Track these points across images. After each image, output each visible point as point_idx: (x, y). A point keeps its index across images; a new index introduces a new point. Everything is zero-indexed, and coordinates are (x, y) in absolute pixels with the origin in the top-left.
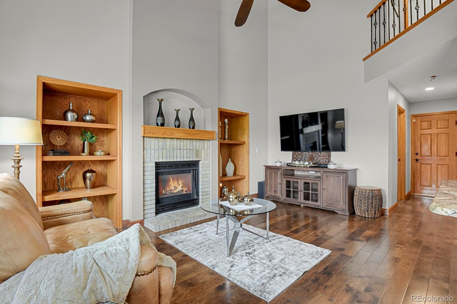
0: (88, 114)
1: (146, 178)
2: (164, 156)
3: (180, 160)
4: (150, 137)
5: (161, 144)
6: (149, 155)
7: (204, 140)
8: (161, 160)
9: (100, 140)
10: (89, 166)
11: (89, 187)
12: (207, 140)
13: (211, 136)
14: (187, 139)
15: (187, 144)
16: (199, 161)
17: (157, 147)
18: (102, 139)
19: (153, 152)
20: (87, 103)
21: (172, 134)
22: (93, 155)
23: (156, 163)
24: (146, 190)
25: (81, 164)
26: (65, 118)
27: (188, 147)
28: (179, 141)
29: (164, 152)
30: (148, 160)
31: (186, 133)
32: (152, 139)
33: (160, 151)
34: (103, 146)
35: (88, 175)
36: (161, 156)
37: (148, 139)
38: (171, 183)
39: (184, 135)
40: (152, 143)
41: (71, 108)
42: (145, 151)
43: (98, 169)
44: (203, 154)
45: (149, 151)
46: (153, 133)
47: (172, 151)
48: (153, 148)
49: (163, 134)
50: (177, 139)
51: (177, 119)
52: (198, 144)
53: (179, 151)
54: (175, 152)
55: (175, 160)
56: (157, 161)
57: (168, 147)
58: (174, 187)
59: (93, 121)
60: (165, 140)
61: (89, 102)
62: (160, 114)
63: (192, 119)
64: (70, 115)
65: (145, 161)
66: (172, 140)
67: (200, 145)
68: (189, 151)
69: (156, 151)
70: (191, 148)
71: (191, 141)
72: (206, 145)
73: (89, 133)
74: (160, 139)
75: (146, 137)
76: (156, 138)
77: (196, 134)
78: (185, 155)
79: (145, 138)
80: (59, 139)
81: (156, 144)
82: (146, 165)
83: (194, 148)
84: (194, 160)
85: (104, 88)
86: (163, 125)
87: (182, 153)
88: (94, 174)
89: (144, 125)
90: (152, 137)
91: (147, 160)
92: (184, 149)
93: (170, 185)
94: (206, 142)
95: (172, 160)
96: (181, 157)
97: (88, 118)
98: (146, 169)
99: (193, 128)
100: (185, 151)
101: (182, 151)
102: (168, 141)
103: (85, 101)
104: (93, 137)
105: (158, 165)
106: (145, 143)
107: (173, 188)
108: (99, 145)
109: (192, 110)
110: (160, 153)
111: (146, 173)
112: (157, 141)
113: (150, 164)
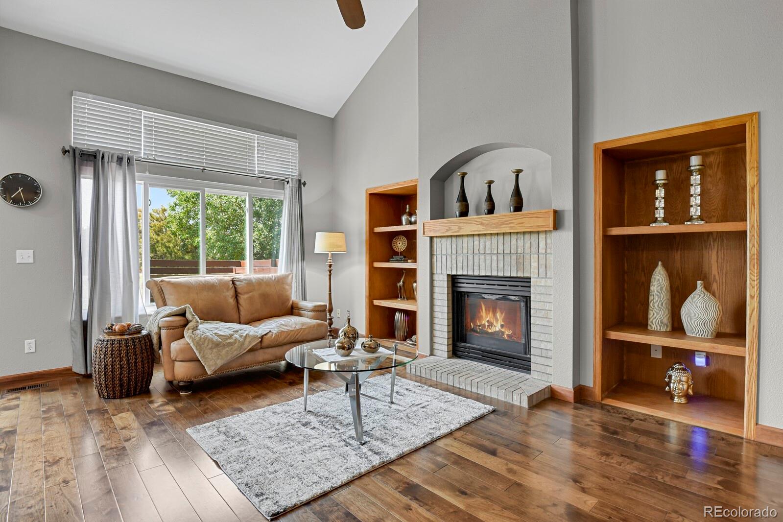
2: (460, 265)
3: (484, 275)
6: (438, 265)
7: (539, 232)
8: (454, 273)
13: (540, 223)
16: (530, 278)
17: (449, 251)
19: (444, 259)
21: (460, 228)
23: (448, 275)
27: (501, 249)
28: (482, 239)
29: (460, 258)
30: (439, 271)
32: (444, 240)
33: (454, 257)
36: (455, 265)
37: (438, 240)
38: (483, 313)
40: (443, 247)
41: (407, 210)
42: (435, 258)
44: (535, 264)
45: (439, 257)
47: (470, 257)
48: (444, 252)
49: (447, 230)
50: (479, 235)
51: (490, 196)
52: (521, 243)
53: (483, 257)
57: (465, 251)
58: (488, 321)
62: (462, 196)
63: (517, 193)
65: (435, 272)
68: (501, 257)
69: (448, 257)
70: (507, 250)
72: (541, 244)
76: (447, 237)
77: (503, 223)
78: (494, 264)
79: (435, 239)
80: (400, 245)
81: (448, 246)
82: (436, 277)
83: (512, 252)
84: (514, 274)
86: (465, 214)
87: (488, 262)
90: (443, 237)
91: (437, 269)
92: (492, 254)
93: (482, 316)
94: (542, 237)
95: (471, 273)
96: (486, 269)
98: (436, 284)
99: (519, 207)
100: (494, 257)
101: (488, 257)
105: (451, 280)
106: (435, 246)
107: (487, 324)
109: (518, 172)
110: (454, 262)
111: (436, 290)
112: (449, 241)
113: (441, 277)
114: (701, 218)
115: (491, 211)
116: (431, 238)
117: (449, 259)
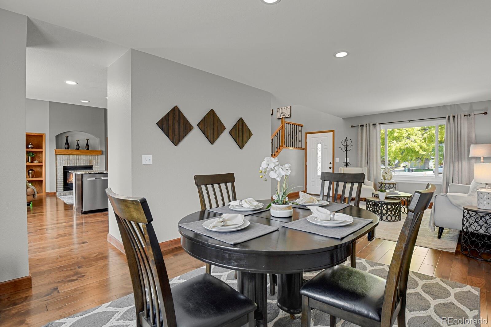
0: (30, 144)
1: (58, 173)
2: (69, 163)
5: (66, 157)
6: (59, 163)
7: (95, 155)
8: (66, 165)
9: (38, 155)
10: (33, 168)
11: (31, 177)
12: (97, 155)
13: (98, 153)
14: (83, 155)
15: (84, 157)
16: (93, 166)
17: (64, 159)
18: (39, 155)
19: (62, 161)
20: (31, 138)
21: (72, 153)
22: (33, 162)
23: (63, 166)
24: (58, 179)
27: (84, 159)
28: (78, 156)
29: (69, 161)
30: (59, 165)
31: (80, 152)
32: (61, 155)
33: (66, 161)
34: (40, 159)
35: (30, 171)
36: (67, 163)
37: (58, 155)
40: (61, 158)
42: (57, 161)
43: (36, 169)
44: (94, 162)
45: (59, 161)
46: (60, 152)
47: (73, 161)
48: (62, 159)
49: (67, 153)
50: (76, 155)
51: (78, 145)
52: (91, 158)
53: (78, 161)
54: (75, 161)
55: (75, 165)
57: (71, 159)
59: (32, 148)
60: (69, 156)
62: (67, 143)
63: (87, 145)
66: (73, 156)
67: (92, 158)
68: (84, 161)
70: (86, 159)
71: (86, 156)
72: (96, 158)
73: (31, 153)
74: (66, 155)
76: (63, 155)
77: (87, 152)
78: (82, 163)
79: (57, 155)
82: (57, 167)
83: (88, 159)
84: (88, 165)
85: (36, 133)
86: (68, 148)
87: (80, 162)
88: (33, 171)
89: (56, 149)
91: (58, 164)
92: (81, 160)
93: (71, 178)
94: (96, 156)
95: (73, 165)
97: (30, 146)
98: (58, 169)
99: (88, 149)
100: (82, 161)
102: (71, 156)
104: (33, 154)
105: (65, 168)
106: (57, 157)
108: (38, 158)
109: (88, 140)
110: (66, 162)
111: (58, 171)
112: (64, 156)
113: (60, 167)
115: (78, 149)
116: (56, 155)
117: (64, 161)
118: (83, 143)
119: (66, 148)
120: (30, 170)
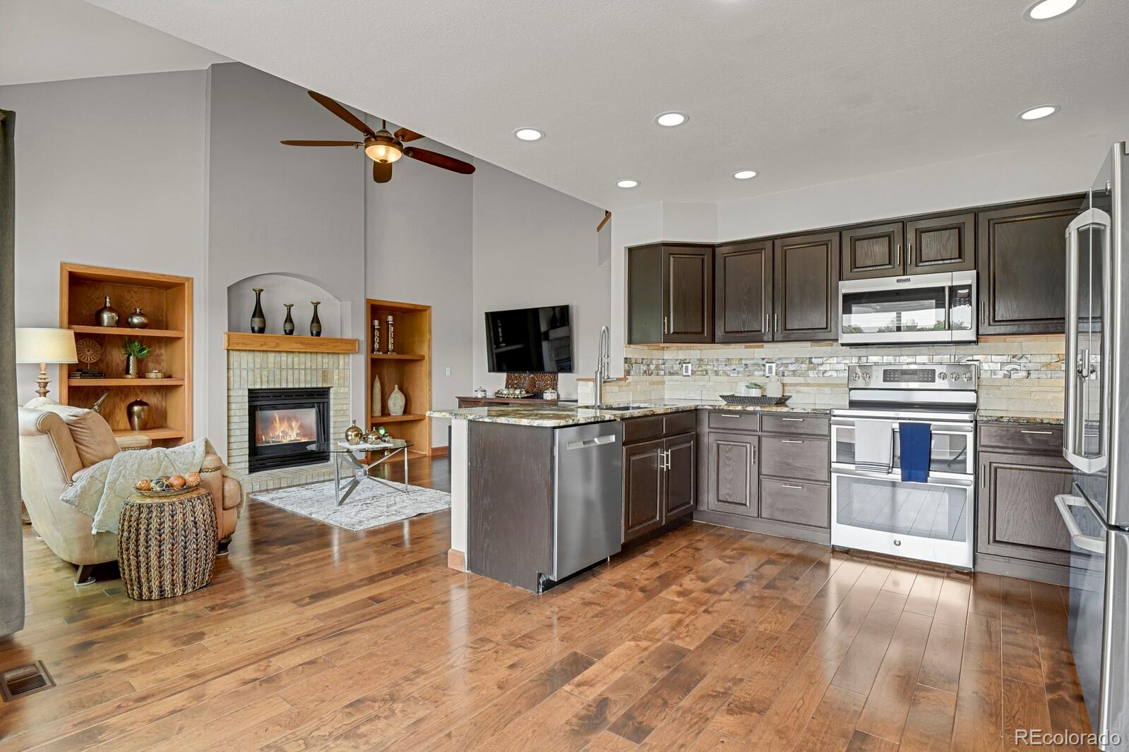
0: (135, 314)
1: (232, 413)
2: (265, 379)
4: (239, 350)
5: (258, 360)
6: (237, 379)
7: (339, 354)
8: (258, 386)
9: (155, 354)
10: (137, 395)
11: (137, 427)
12: (344, 354)
13: (349, 347)
14: (305, 352)
15: (306, 360)
16: (329, 388)
17: (251, 365)
18: (158, 351)
19: (244, 374)
20: (133, 294)
21: (278, 345)
22: (144, 377)
23: (250, 391)
24: (232, 433)
25: (122, 392)
26: (99, 322)
27: (308, 365)
28: (290, 356)
29: (265, 373)
30: (236, 386)
31: (301, 343)
32: (244, 354)
33: (257, 372)
34: (160, 364)
35: (136, 408)
36: (259, 380)
37: (235, 353)
38: (277, 424)
39: (299, 345)
40: (243, 360)
41: (108, 305)
42: (231, 372)
43: (153, 400)
44: (336, 377)
45: (238, 372)
46: (244, 344)
47: (278, 372)
48: (244, 366)
49: (262, 345)
50: (287, 352)
51: (289, 319)
52: (326, 361)
53: (291, 371)
54: (284, 373)
55: (284, 386)
56: (251, 387)
57: (271, 366)
58: (282, 432)
59: (143, 326)
60: (265, 355)
61: (136, 293)
62: (258, 312)
63: (316, 319)
64: (106, 316)
65: (231, 387)
66: (278, 355)
67: (331, 363)
68: (309, 372)
69: (249, 372)
70: (314, 367)
71: (314, 356)
72: (341, 362)
73: (136, 344)
74: (257, 353)
75: (233, 350)
76: (249, 351)
77: (321, 345)
78: (302, 378)
79: (231, 352)
80: (88, 353)
81: (250, 360)
82: (232, 393)
83: (318, 367)
84: (320, 386)
85: (164, 275)
86: (262, 330)
87: (296, 375)
88: (145, 407)
89: (229, 331)
90: (243, 350)
91: (235, 384)
92: (299, 369)
93: (275, 428)
94: (341, 357)
95: (278, 386)
97: (136, 320)
98: (232, 400)
99: (318, 334)
100: (303, 372)
101: (296, 372)
102: (271, 355)
103: (129, 291)
104: (143, 350)
105: (253, 394)
106: (231, 359)
107: (281, 434)
108: (153, 362)
109: (316, 305)
110: (258, 376)
111: (233, 406)
112: (251, 356)
113: (240, 392)
114: (393, 351)
115: (291, 332)
116: (228, 350)
117: (250, 373)
118: (303, 317)
119: (256, 329)
120: (137, 403)
